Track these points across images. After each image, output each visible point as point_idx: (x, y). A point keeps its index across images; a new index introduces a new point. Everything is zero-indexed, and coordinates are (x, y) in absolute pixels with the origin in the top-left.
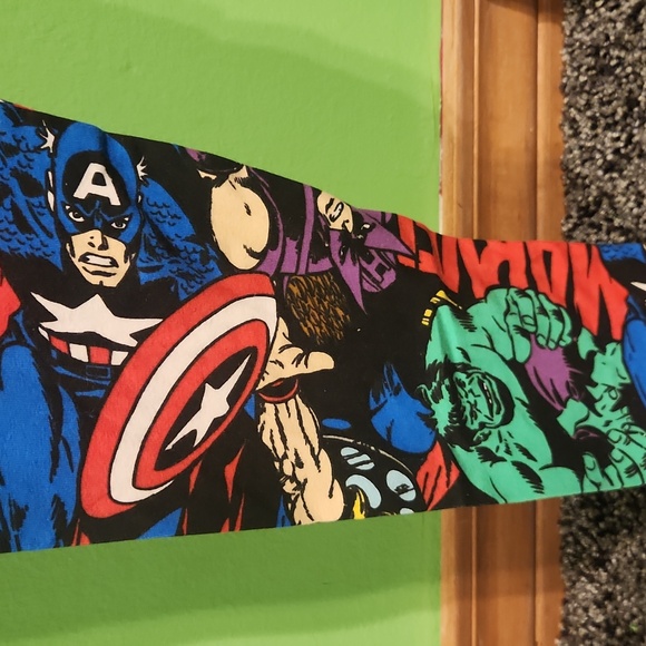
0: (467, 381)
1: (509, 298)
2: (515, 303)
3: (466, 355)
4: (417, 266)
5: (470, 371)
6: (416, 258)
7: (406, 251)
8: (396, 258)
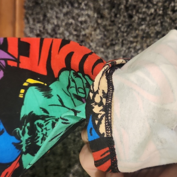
0: (44, 124)
1: (70, 77)
2: (73, 81)
3: (45, 111)
4: (18, 65)
5: (47, 119)
6: (17, 61)
7: (11, 58)
8: (6, 63)
